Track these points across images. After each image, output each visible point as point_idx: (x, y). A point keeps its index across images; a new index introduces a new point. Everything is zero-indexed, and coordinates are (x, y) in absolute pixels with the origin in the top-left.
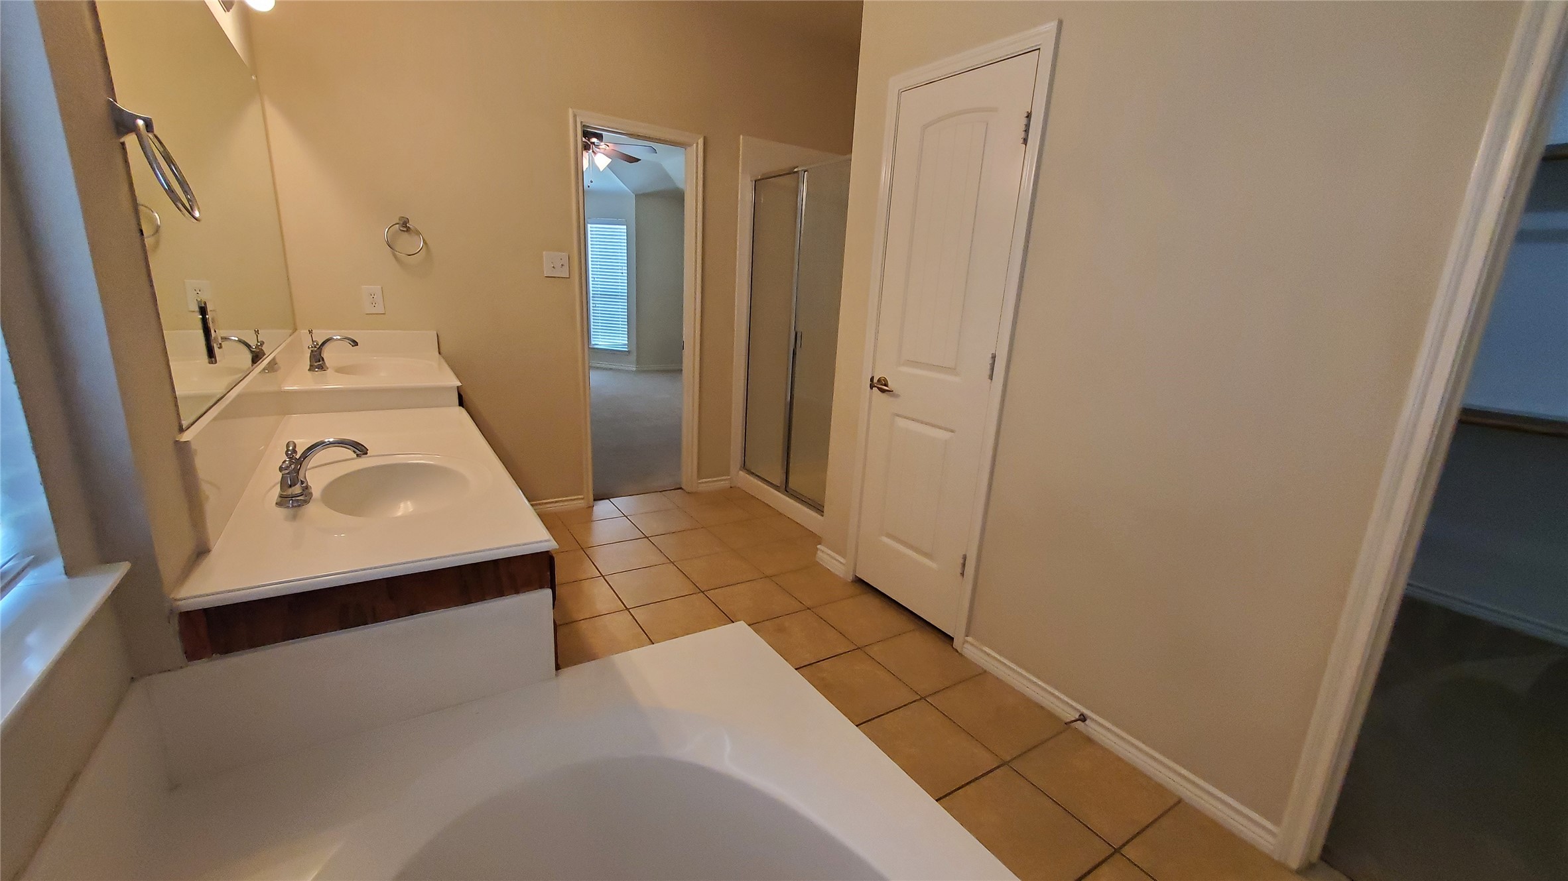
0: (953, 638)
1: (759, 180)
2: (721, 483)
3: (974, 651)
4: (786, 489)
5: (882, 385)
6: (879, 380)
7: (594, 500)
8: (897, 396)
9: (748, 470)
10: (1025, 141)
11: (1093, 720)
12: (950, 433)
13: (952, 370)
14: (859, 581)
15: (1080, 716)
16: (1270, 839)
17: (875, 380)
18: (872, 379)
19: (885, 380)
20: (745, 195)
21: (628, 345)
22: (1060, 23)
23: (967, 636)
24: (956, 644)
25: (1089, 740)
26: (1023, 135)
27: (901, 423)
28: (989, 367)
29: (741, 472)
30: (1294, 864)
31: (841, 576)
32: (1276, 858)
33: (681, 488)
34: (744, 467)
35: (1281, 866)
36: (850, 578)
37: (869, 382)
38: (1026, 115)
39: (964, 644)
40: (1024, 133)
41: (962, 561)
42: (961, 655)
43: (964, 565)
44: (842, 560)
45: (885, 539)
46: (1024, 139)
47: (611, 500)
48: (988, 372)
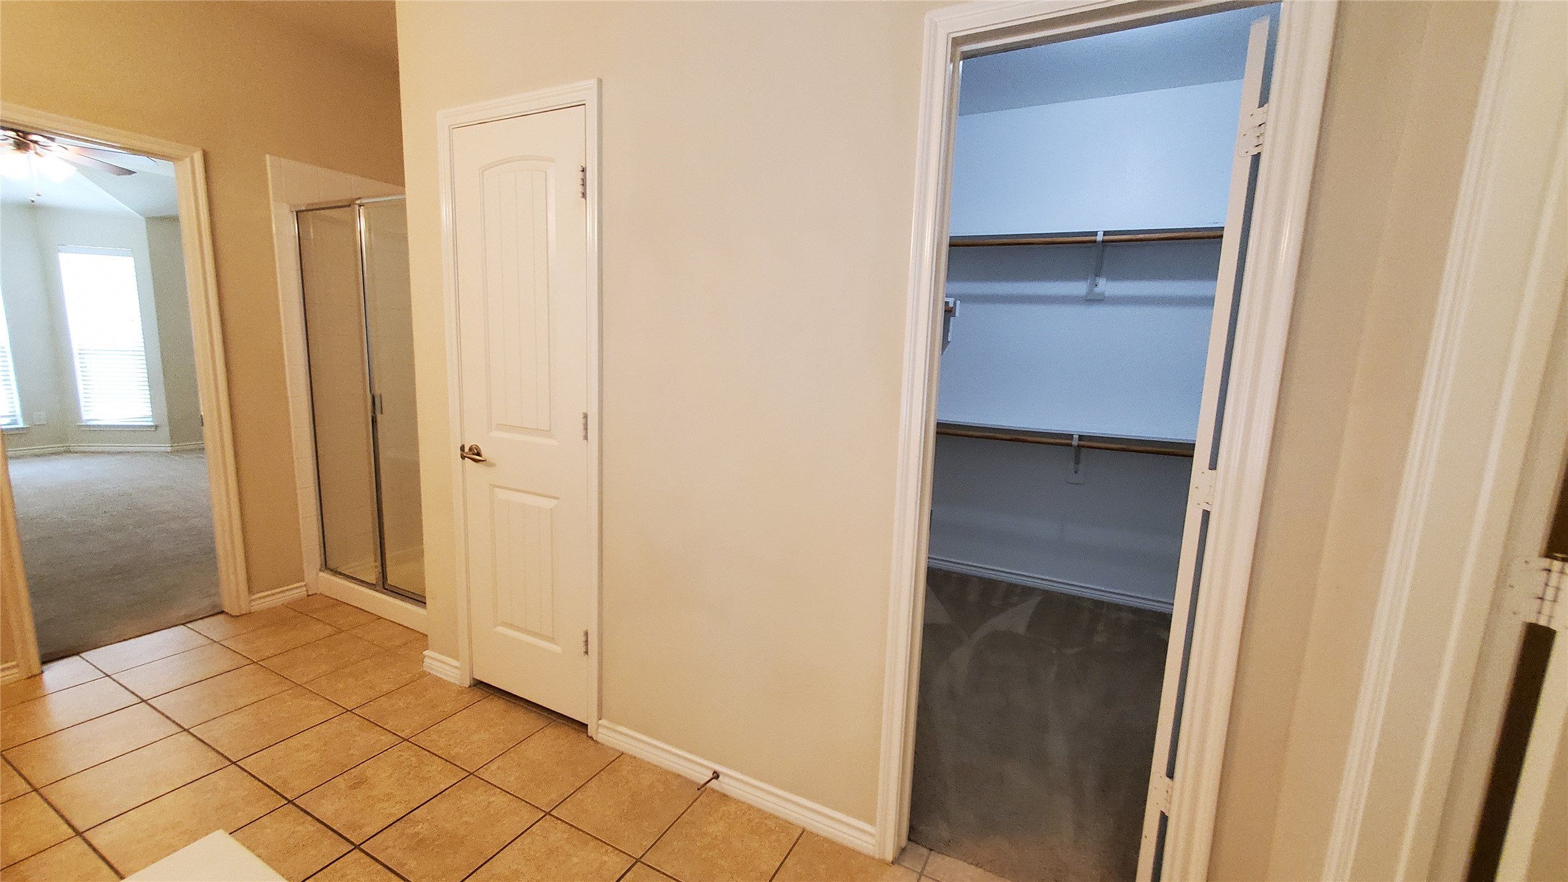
0: (587, 725)
1: (302, 211)
2: (295, 592)
3: (606, 733)
4: (383, 585)
5: (473, 454)
6: (471, 449)
7: (44, 663)
8: (492, 465)
9: (332, 570)
10: (584, 195)
11: (724, 774)
12: (555, 500)
13: (548, 433)
14: (479, 684)
15: (713, 774)
16: (869, 839)
17: (467, 450)
18: (462, 448)
19: (477, 448)
20: (284, 230)
21: (153, 416)
22: (600, 81)
23: (600, 719)
24: (591, 731)
25: (724, 797)
26: (580, 189)
27: (501, 494)
28: (582, 427)
29: (321, 574)
30: (889, 857)
31: (457, 683)
32: (877, 856)
33: (222, 612)
34: (326, 566)
35: (882, 862)
36: (467, 683)
37: (459, 452)
38: (581, 169)
39: (598, 729)
40: (581, 186)
41: (584, 639)
42: (596, 742)
43: (587, 641)
44: (456, 663)
45: (501, 629)
46: (583, 194)
47: (82, 655)
48: (582, 433)
